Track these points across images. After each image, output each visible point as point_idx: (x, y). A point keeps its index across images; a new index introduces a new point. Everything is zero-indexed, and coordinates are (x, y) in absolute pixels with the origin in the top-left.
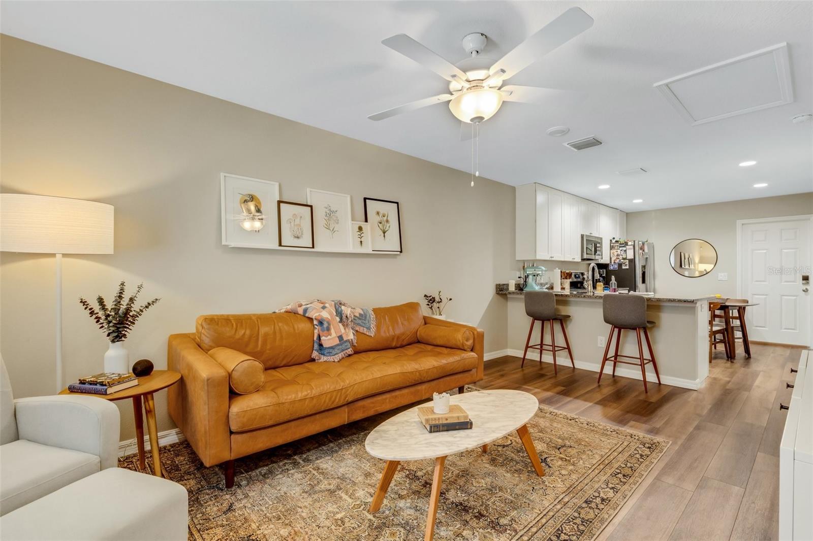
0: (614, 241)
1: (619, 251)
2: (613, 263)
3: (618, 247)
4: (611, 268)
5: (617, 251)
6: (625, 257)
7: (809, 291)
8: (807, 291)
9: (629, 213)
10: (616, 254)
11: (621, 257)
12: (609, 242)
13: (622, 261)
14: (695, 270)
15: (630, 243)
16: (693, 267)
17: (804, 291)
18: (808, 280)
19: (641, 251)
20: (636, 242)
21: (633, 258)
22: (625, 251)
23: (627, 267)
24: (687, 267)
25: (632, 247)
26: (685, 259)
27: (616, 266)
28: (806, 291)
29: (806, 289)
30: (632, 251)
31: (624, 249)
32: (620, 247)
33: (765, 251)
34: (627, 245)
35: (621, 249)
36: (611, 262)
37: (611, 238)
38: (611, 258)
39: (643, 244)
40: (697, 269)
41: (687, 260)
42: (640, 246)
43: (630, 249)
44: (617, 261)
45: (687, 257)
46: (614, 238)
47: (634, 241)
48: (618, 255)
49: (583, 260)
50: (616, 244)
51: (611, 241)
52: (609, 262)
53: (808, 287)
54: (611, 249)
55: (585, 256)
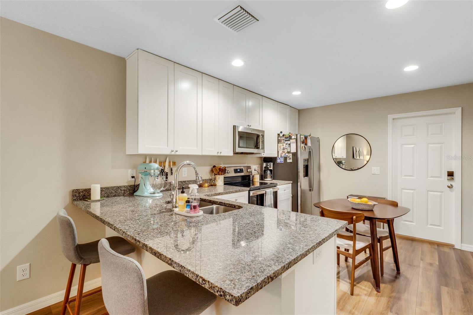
0: (281, 135)
1: (284, 144)
2: (280, 157)
3: (284, 141)
4: (279, 161)
5: (283, 145)
6: (289, 151)
7: (453, 188)
8: (452, 187)
9: (300, 110)
10: (282, 148)
11: (286, 151)
12: (277, 136)
13: (287, 154)
14: (364, 160)
15: (293, 137)
16: (362, 158)
17: (449, 187)
18: (453, 176)
19: (303, 145)
20: (299, 136)
21: (296, 151)
22: (290, 144)
23: (291, 161)
24: (358, 158)
25: (295, 140)
26: (356, 152)
27: (282, 160)
28: (450, 187)
29: (451, 185)
30: (295, 144)
31: (289, 142)
32: (286, 141)
33: (413, 146)
34: (291, 139)
35: (286, 142)
36: (278, 156)
37: (279, 132)
38: (278, 152)
39: (306, 138)
40: (365, 159)
41: (357, 153)
42: (302, 140)
43: (293, 143)
44: (283, 155)
45: (358, 150)
46: (281, 132)
47: (297, 135)
48: (284, 149)
49: (235, 153)
50: (283, 138)
51: (279, 135)
52: (276, 156)
53: (453, 183)
54: (278, 143)
55: (238, 150)
